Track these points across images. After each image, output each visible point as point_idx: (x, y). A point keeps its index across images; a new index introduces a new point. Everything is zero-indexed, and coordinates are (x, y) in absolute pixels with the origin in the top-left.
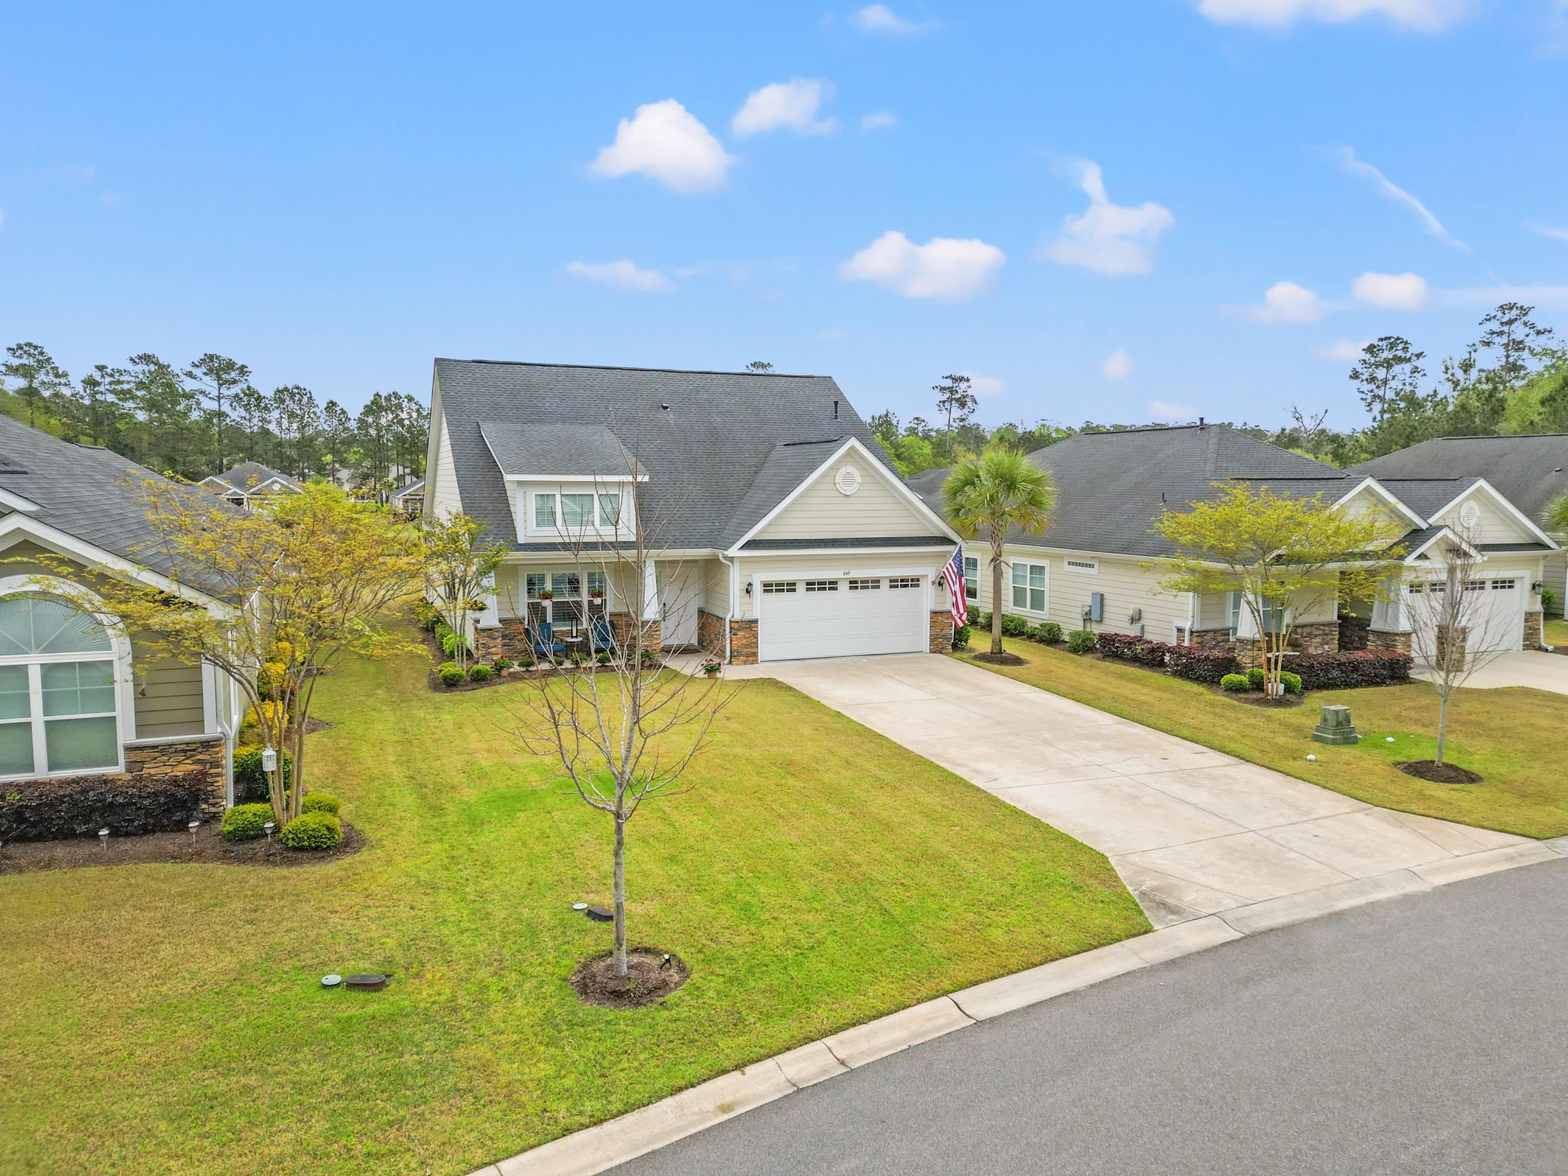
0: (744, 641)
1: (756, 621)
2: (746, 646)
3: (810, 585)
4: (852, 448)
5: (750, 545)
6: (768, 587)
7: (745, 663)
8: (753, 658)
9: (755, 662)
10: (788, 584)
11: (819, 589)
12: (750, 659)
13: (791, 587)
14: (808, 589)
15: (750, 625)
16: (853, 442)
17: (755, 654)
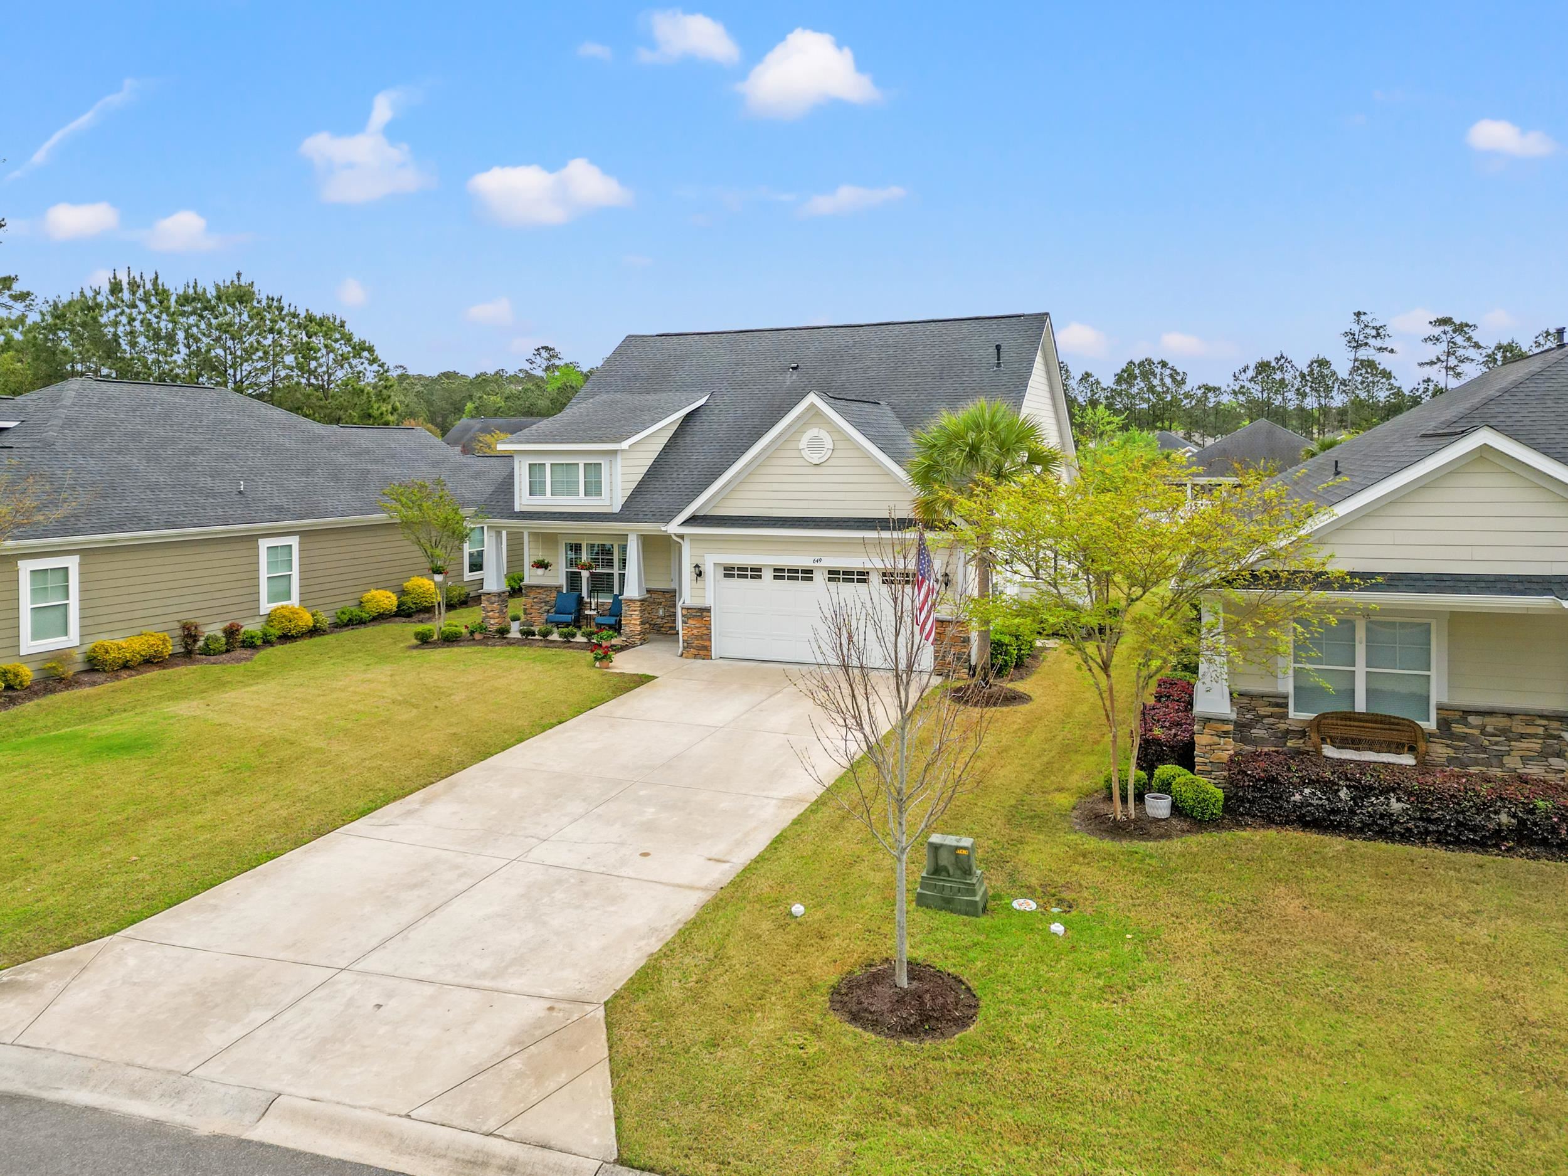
0: (695, 631)
1: (708, 610)
2: (697, 637)
3: (779, 573)
4: (813, 405)
5: (693, 520)
6: (729, 572)
7: (695, 657)
8: (705, 653)
9: (708, 657)
10: (752, 570)
11: (790, 578)
12: (701, 652)
13: (756, 572)
14: (776, 577)
15: (702, 613)
16: (812, 398)
17: (707, 649)
